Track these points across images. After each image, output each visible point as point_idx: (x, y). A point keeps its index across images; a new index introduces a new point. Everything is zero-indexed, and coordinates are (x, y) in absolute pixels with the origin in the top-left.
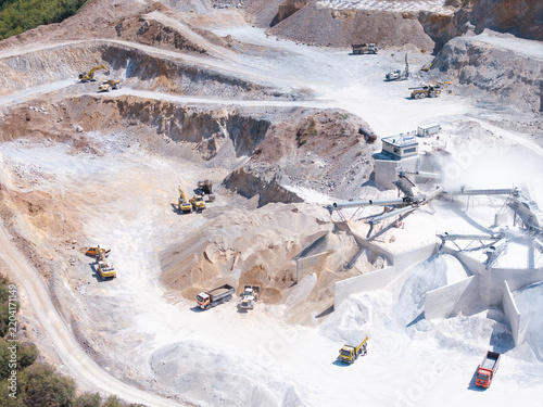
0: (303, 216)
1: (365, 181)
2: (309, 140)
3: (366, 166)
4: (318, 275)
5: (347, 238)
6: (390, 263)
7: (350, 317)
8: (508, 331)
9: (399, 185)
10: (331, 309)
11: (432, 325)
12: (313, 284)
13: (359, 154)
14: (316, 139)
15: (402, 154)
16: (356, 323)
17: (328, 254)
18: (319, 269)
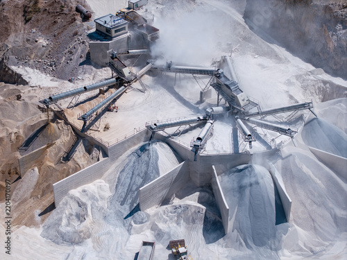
0: (26, 104)
1: (82, 60)
2: (34, 17)
3: (82, 46)
4: (40, 170)
5: (65, 127)
6: (105, 155)
7: (71, 215)
8: (218, 218)
9: (112, 66)
10: (52, 207)
11: (148, 216)
12: (35, 180)
13: (76, 34)
14: (40, 16)
15: (114, 34)
16: (76, 220)
17: (48, 147)
18: (40, 164)
